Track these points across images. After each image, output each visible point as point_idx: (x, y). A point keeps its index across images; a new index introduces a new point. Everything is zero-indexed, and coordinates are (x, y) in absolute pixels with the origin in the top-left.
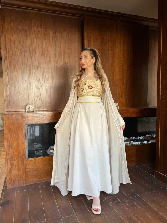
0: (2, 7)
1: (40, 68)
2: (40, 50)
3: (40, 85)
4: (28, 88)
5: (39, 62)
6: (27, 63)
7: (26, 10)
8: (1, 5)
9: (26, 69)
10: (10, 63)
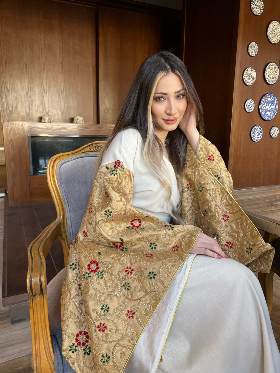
1: (44, 70)
2: (43, 47)
3: (44, 92)
4: (29, 95)
5: (42, 62)
6: (27, 63)
9: (25, 71)
10: (6, 63)
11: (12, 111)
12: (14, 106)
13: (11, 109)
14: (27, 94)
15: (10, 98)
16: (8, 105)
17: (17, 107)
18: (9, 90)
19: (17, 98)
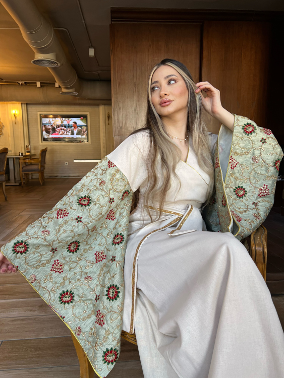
0: (113, 22)
4: (137, 111)
6: (136, 83)
7: (136, 23)
8: (112, 21)
9: (134, 90)
10: (119, 84)
11: (122, 127)
12: (124, 122)
13: (121, 126)
14: (135, 110)
15: (120, 116)
16: (119, 122)
17: (126, 123)
18: (120, 109)
19: (126, 115)
